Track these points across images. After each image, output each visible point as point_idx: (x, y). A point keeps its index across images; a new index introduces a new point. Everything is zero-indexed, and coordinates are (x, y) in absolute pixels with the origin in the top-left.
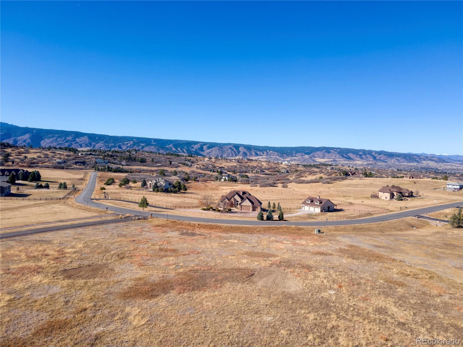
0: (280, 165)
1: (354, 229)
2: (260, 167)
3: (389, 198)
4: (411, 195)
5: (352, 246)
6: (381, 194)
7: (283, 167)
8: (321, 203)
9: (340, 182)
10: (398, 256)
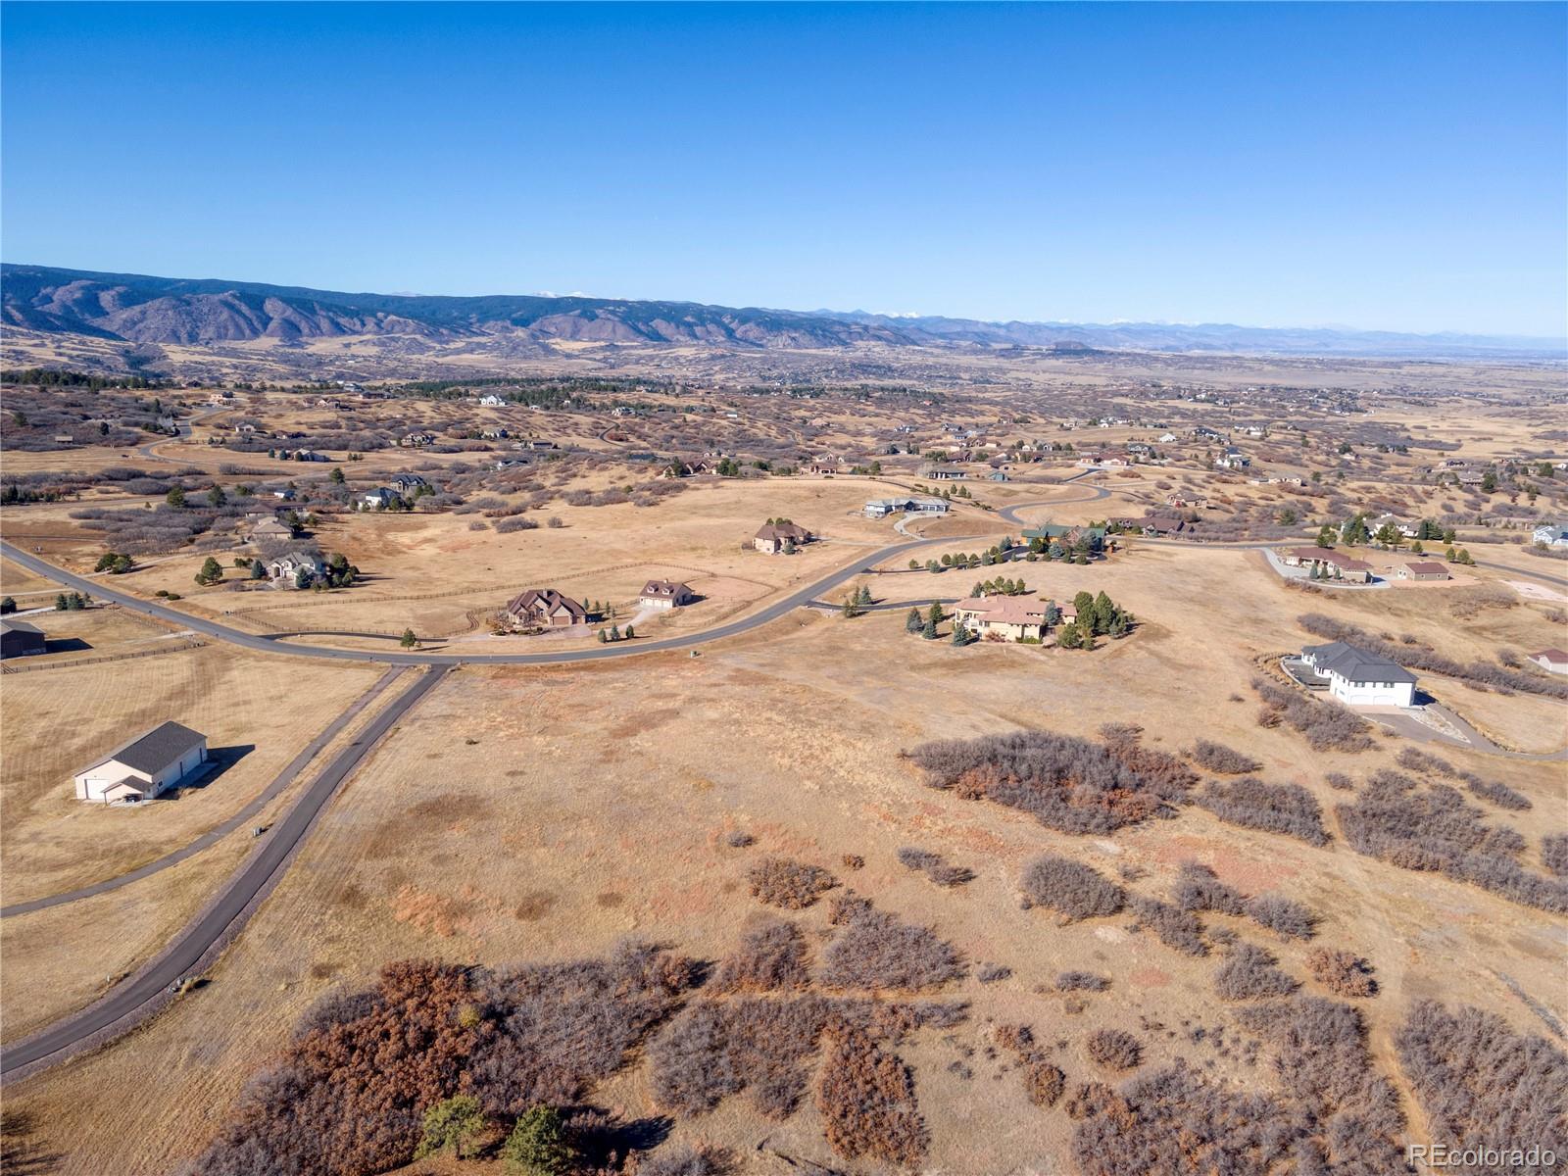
0: (475, 411)
1: (735, 642)
2: (416, 422)
3: (772, 550)
4: (809, 539)
5: (738, 670)
6: (759, 542)
7: (486, 419)
8: (672, 592)
9: (672, 501)
10: (781, 675)
